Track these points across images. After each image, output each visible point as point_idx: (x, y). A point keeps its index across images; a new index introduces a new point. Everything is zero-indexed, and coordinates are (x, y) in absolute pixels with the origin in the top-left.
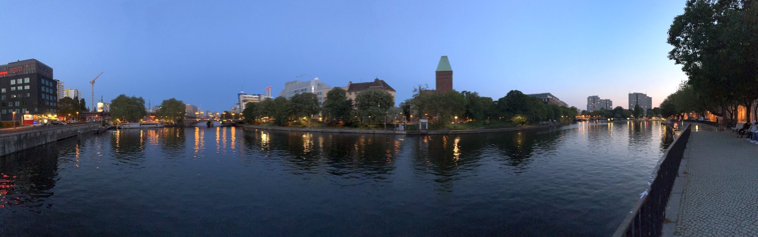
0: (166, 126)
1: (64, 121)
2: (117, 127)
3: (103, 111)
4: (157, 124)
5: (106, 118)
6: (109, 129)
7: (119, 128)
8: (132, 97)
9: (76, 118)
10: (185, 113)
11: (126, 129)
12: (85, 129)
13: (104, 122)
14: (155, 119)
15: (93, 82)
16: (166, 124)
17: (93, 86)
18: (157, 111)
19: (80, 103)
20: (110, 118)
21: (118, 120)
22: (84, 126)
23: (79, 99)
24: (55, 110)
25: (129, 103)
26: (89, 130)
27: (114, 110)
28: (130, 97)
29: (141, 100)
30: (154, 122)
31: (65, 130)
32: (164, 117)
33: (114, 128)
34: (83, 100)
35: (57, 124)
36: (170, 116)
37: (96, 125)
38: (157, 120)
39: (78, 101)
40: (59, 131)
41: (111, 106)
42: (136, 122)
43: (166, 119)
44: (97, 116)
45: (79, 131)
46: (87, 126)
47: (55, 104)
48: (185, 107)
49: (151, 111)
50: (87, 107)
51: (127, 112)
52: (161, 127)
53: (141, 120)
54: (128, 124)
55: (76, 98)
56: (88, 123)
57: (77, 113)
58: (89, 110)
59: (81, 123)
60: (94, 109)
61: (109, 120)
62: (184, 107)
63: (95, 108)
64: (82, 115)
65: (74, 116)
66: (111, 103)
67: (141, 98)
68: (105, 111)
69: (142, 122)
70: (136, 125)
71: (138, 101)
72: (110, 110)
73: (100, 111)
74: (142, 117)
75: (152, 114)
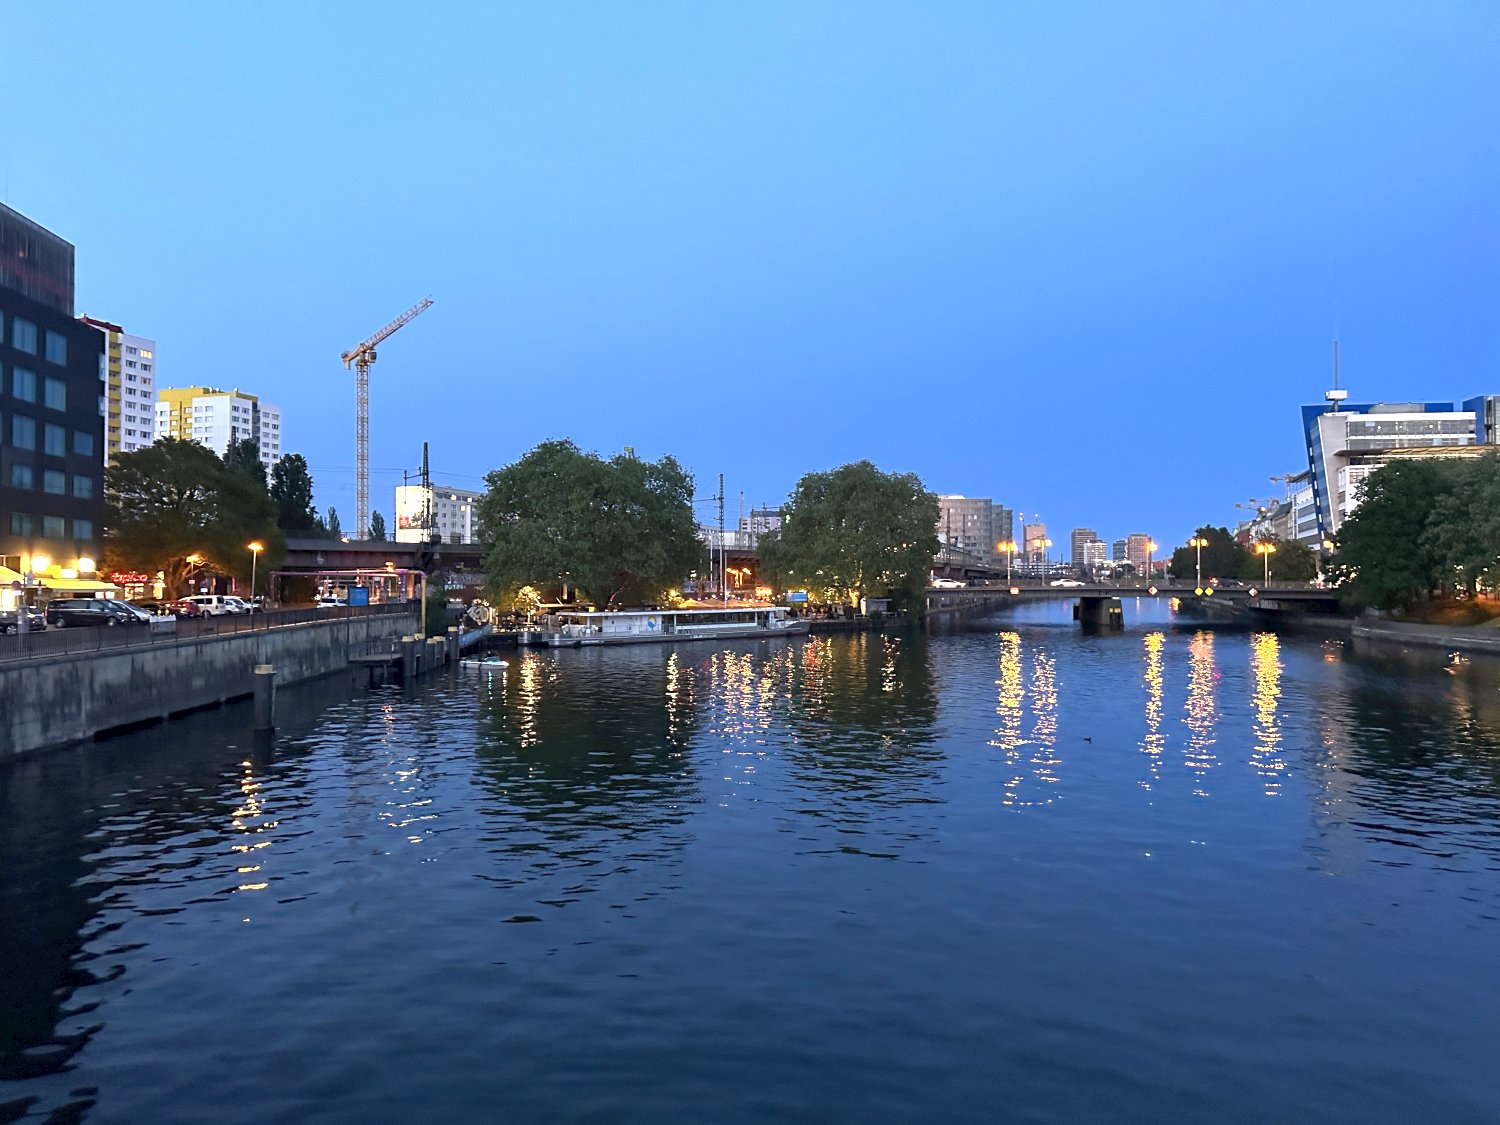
0: (817, 629)
1: (151, 605)
2: (526, 639)
3: (436, 539)
4: (764, 617)
5: (454, 583)
6: (473, 650)
7: (539, 645)
8: (618, 461)
9: (245, 581)
10: (936, 546)
11: (578, 646)
12: (306, 656)
13: (438, 605)
14: (750, 584)
15: (367, 357)
16: (821, 618)
17: (363, 383)
18: (763, 538)
19: (271, 482)
20: (478, 581)
21: (529, 593)
22: (301, 636)
23: (269, 458)
24: (84, 529)
25: (600, 494)
26: (337, 662)
27: (504, 537)
28: (606, 459)
29: (672, 477)
30: (747, 605)
31: (153, 663)
32: (805, 576)
33: (507, 645)
34: (294, 470)
35: (99, 621)
36: (841, 570)
37: (383, 628)
38: (764, 592)
39: (260, 469)
40: (113, 671)
41: (486, 510)
42: (643, 608)
43: (818, 585)
44: (390, 567)
45: (263, 670)
46: (325, 637)
47: (83, 487)
48: (937, 510)
49: (729, 540)
50: (322, 514)
51: (584, 545)
52: (788, 635)
53: (673, 593)
54: (594, 620)
55: (245, 452)
56: (327, 613)
57: (256, 547)
58: (336, 532)
59: (283, 618)
60: (369, 522)
61: (468, 596)
62: (929, 510)
63: (378, 521)
64: (289, 561)
65: (232, 572)
66: (484, 490)
67: (671, 463)
68: (446, 539)
69: (673, 606)
70: (643, 625)
71: (651, 484)
72: (480, 534)
73: (414, 536)
74: (674, 575)
75: (736, 558)
